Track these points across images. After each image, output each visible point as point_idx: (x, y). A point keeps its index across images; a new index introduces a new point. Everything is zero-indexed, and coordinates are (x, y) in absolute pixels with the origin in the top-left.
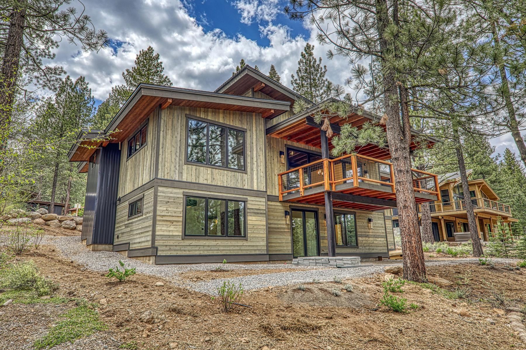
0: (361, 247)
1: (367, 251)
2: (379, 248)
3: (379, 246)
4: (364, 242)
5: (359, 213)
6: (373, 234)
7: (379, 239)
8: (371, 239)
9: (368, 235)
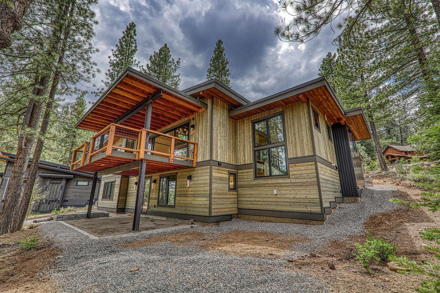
0: (178, 208)
1: (183, 212)
2: (198, 209)
3: (197, 208)
4: (181, 202)
5: (180, 172)
6: (192, 193)
7: (199, 199)
8: (189, 199)
9: (186, 194)
